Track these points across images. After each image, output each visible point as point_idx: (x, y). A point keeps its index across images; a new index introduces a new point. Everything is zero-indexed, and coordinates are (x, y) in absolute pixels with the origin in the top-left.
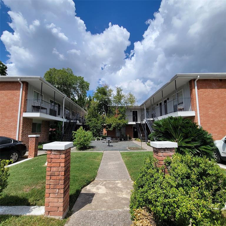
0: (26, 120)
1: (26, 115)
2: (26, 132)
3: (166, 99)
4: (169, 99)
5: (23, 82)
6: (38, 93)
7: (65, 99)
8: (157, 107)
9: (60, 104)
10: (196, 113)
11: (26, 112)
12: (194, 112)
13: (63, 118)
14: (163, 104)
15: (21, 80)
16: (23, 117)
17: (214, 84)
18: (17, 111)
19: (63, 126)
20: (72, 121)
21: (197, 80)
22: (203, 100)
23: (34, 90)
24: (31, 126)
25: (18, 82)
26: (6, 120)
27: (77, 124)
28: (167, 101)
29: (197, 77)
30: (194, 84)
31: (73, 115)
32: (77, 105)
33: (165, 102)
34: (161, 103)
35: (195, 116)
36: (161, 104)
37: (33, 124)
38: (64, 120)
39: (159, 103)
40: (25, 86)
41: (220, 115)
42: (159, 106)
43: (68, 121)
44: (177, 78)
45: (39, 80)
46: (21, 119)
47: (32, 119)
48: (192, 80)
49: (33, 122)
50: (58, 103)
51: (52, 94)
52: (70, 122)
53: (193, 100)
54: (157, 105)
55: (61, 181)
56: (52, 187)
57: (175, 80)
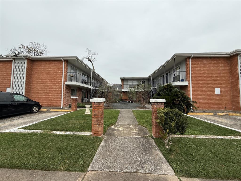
0: (68, 87)
1: (67, 83)
2: (68, 95)
3: (168, 72)
5: (65, 60)
6: (74, 68)
7: (92, 72)
8: (161, 78)
10: (189, 84)
11: (67, 81)
12: (188, 82)
13: (91, 86)
14: (165, 76)
15: (63, 59)
16: (66, 85)
17: (205, 61)
19: (91, 91)
21: (191, 58)
22: (195, 73)
23: (71, 66)
24: (70, 91)
25: (61, 60)
26: (55, 87)
28: (169, 74)
29: (191, 56)
30: (189, 61)
31: (97, 84)
33: (167, 74)
35: (188, 85)
36: (163, 76)
38: (92, 88)
39: (163, 75)
40: (66, 63)
41: (207, 85)
42: (162, 77)
43: (94, 88)
44: (176, 56)
45: (75, 59)
46: (64, 86)
47: (71, 86)
48: (187, 58)
49: (72, 88)
50: (87, 75)
51: (84, 69)
52: (96, 89)
53: (187, 73)
54: (161, 77)
55: (100, 118)
56: (95, 121)
57: (174, 58)
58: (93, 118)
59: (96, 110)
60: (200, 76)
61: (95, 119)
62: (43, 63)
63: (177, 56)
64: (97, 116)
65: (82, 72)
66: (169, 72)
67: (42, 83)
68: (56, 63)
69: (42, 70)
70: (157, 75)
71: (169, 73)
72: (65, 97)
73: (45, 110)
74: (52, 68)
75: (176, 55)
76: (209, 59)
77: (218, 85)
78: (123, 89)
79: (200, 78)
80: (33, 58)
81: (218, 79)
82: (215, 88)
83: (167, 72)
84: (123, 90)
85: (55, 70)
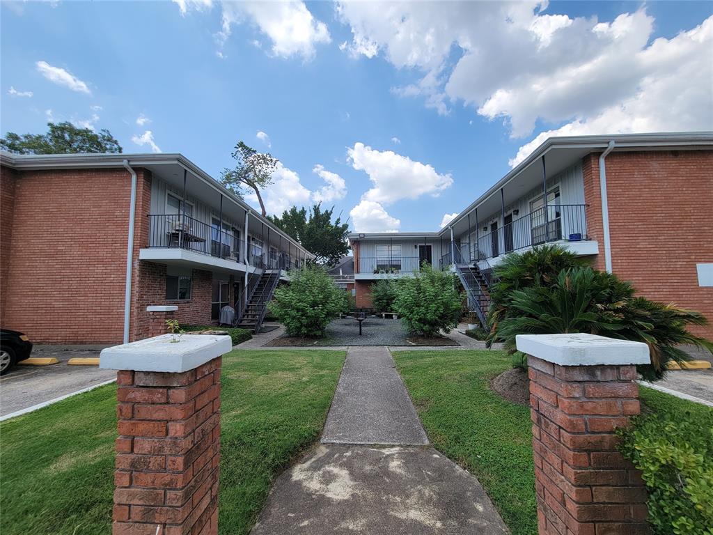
0: (151, 269)
1: (148, 254)
2: (151, 299)
3: (511, 211)
4: (518, 211)
5: (137, 170)
6: (180, 201)
7: (249, 215)
8: (485, 233)
9: (239, 229)
10: (601, 248)
11: (146, 247)
12: (595, 243)
13: (245, 264)
14: (501, 225)
15: (132, 163)
16: (142, 260)
18: (125, 244)
19: (246, 283)
20: (268, 272)
22: (621, 209)
23: (167, 191)
24: (163, 283)
25: (122, 170)
26: (100, 268)
27: (281, 278)
28: (514, 218)
29: (606, 145)
30: (598, 164)
31: (271, 257)
32: (282, 232)
33: (508, 220)
34: (496, 223)
35: (597, 254)
36: (494, 226)
37: (169, 277)
38: (250, 269)
39: (491, 223)
40: (142, 180)
41: (669, 252)
42: (489, 231)
43: (259, 272)
44: (550, 149)
45: (176, 162)
46: (135, 265)
47: (166, 266)
48: (591, 153)
49: (169, 273)
50: (234, 226)
51: (216, 203)
52: (264, 274)
53: (592, 209)
54: (486, 229)
55: (170, 494)
56: (137, 513)
57: (543, 157)
58: (121, 493)
59: (142, 427)
60: (640, 221)
61: (133, 496)
62: (54, 179)
63: (554, 147)
64: (148, 478)
65: (214, 217)
66: (517, 212)
67: (51, 256)
68: (104, 179)
69: (52, 207)
70: (473, 222)
71: (517, 214)
72: (136, 305)
73: (47, 360)
74: (90, 199)
75: (552, 144)
76: (671, 156)
78: (358, 272)
79: (641, 226)
80: (13, 162)
81: (704, 231)
82: (699, 266)
83: (509, 213)
84: (358, 277)
85: (100, 207)
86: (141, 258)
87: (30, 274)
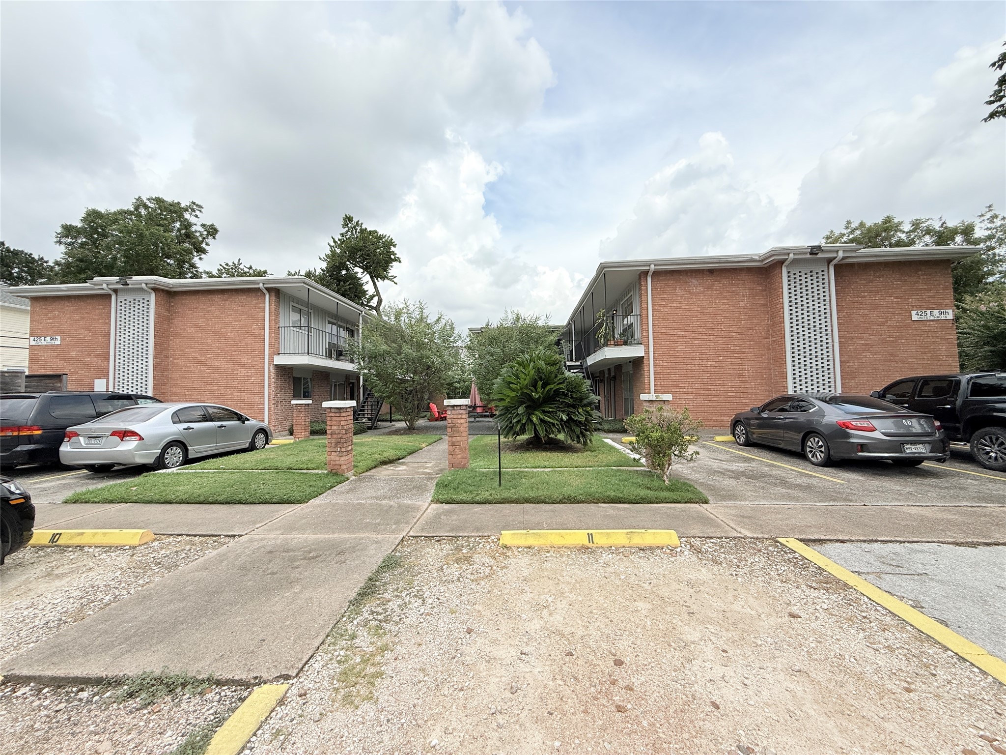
1: (280, 360)
2: (283, 397)
5: (268, 289)
6: (302, 310)
9: (353, 328)
10: (647, 352)
11: (279, 354)
12: (642, 347)
15: (265, 286)
16: (276, 365)
17: (693, 280)
18: (263, 352)
19: (361, 380)
21: (650, 273)
22: (664, 319)
23: (292, 303)
24: (291, 383)
26: (243, 372)
29: (648, 268)
30: (646, 282)
35: (643, 357)
37: (295, 378)
40: (273, 298)
41: (702, 354)
45: (302, 284)
46: (271, 369)
47: (292, 369)
48: (640, 273)
49: (295, 376)
53: (642, 320)
55: (342, 440)
57: (604, 275)
59: (333, 423)
60: (679, 328)
62: (203, 299)
63: (605, 270)
65: (330, 319)
66: (616, 312)
67: (202, 363)
68: (243, 298)
69: (201, 322)
72: (273, 402)
74: (231, 315)
75: (605, 268)
77: (734, 352)
79: (680, 333)
80: (171, 286)
81: (732, 336)
85: (240, 321)
86: (275, 363)
87: (186, 378)
